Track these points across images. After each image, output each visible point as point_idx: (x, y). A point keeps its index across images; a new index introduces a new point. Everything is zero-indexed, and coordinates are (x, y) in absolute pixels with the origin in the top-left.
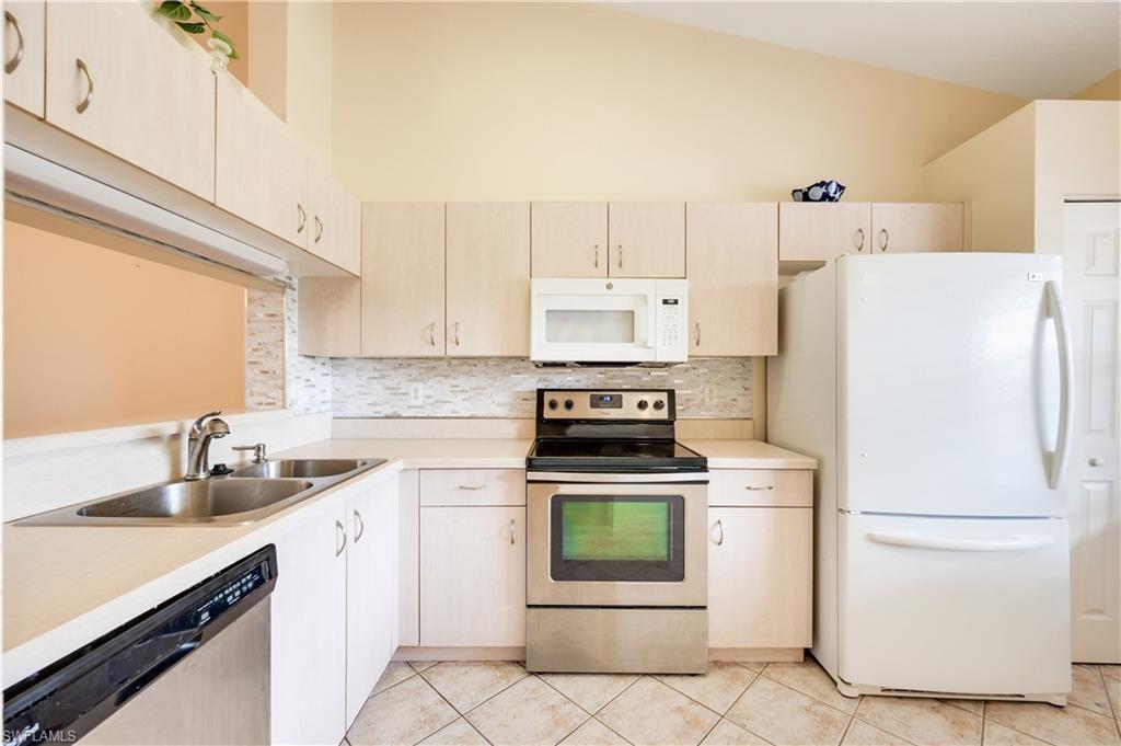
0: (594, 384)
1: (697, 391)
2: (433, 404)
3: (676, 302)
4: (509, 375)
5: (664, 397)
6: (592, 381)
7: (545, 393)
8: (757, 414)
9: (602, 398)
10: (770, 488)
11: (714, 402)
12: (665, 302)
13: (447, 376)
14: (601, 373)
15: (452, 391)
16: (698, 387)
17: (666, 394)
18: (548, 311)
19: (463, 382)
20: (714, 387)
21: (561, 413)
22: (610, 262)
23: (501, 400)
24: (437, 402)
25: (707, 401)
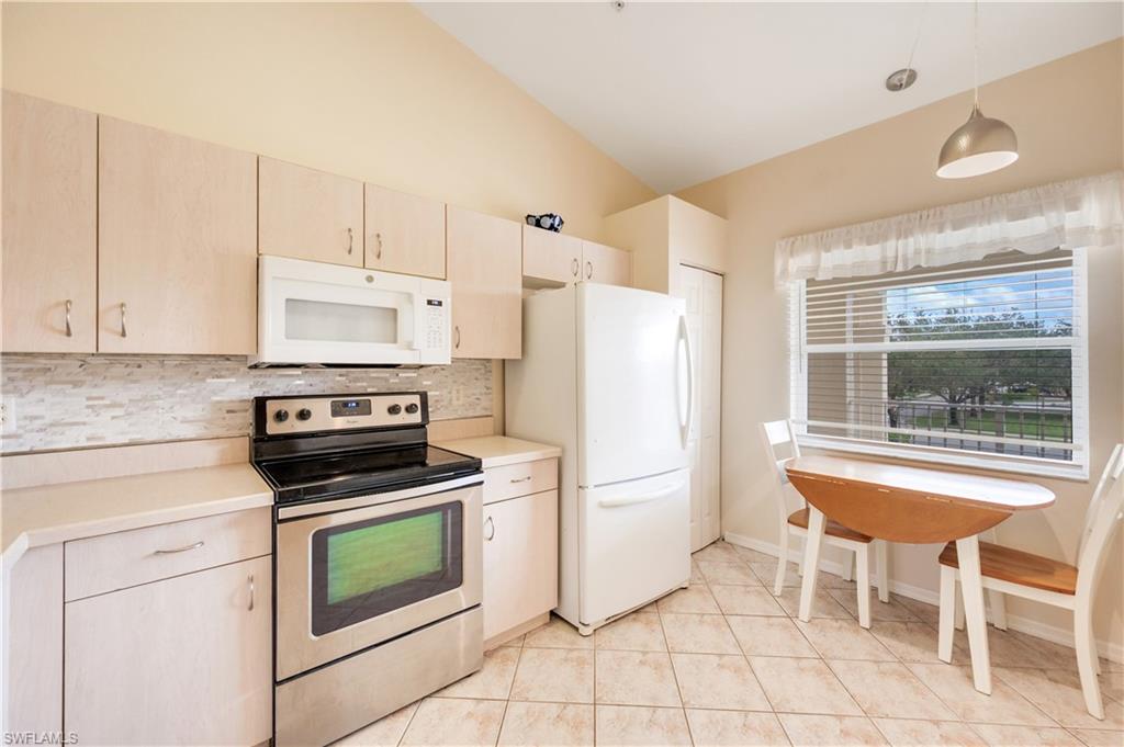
0: (332, 388)
1: (445, 392)
2: (41, 430)
3: (440, 304)
4: (203, 380)
5: (416, 400)
6: (330, 384)
7: (268, 402)
8: (497, 412)
9: (345, 404)
10: (529, 478)
11: (461, 402)
12: (430, 302)
13: (76, 384)
14: (341, 375)
15: (88, 407)
16: (446, 387)
17: (418, 396)
18: (287, 300)
19: (112, 391)
20: (462, 387)
21: (293, 426)
22: (366, 250)
23: (190, 414)
24: (52, 425)
25: (455, 402)
